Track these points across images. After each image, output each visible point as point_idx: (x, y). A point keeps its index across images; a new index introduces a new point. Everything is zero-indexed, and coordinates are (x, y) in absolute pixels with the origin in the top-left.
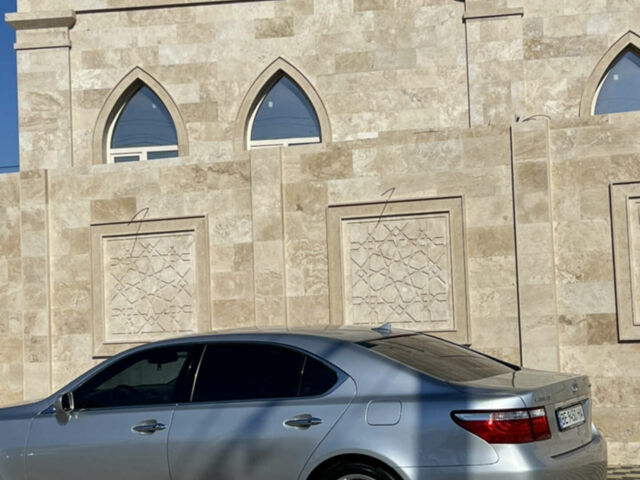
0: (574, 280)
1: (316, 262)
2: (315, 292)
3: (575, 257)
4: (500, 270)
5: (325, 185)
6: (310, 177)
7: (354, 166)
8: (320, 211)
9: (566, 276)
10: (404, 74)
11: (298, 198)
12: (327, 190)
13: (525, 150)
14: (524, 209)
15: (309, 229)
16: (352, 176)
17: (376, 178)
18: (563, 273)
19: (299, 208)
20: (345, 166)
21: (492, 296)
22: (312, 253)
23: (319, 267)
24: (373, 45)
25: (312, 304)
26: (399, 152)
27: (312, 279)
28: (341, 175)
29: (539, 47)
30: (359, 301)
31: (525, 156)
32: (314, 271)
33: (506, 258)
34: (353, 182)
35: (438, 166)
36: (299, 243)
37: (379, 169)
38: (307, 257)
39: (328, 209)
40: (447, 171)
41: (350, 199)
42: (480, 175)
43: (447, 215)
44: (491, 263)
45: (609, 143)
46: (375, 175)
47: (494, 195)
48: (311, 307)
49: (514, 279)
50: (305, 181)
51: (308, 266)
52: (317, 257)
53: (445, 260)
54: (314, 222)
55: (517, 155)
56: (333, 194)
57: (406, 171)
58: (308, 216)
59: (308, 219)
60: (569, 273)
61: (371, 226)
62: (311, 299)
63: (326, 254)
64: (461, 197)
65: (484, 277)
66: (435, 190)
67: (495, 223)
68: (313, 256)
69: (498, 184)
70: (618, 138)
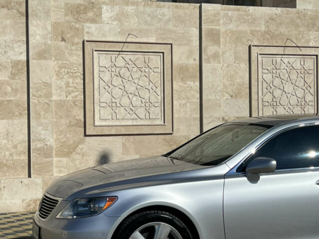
0: (229, 97)
1: (74, 77)
2: (73, 97)
3: (230, 85)
4: (191, 90)
5: (83, 26)
6: (72, 19)
7: (103, 16)
8: (77, 44)
9: (226, 95)
11: (63, 32)
12: (83, 29)
13: (209, 20)
14: (207, 55)
15: (70, 55)
16: (102, 23)
17: (118, 26)
18: (224, 93)
19: (63, 40)
20: (97, 15)
21: (185, 105)
22: (72, 71)
23: (77, 81)
25: (71, 105)
26: (133, 11)
27: (71, 89)
28: (93, 21)
30: (104, 105)
31: (209, 24)
32: (73, 83)
33: (194, 83)
34: (101, 27)
35: (157, 23)
36: (62, 64)
37: (120, 20)
38: (68, 73)
39: (86, 43)
40: (162, 27)
41: (100, 37)
42: (181, 32)
43: (162, 54)
44: (186, 86)
45: (249, 22)
46: (117, 24)
47: (189, 45)
48: (71, 107)
49: (198, 96)
50: (68, 22)
51: (69, 79)
52: (75, 74)
53: (159, 82)
54: (74, 50)
55: (205, 23)
56: (88, 33)
57: (137, 24)
58: (69, 46)
59: (69, 48)
60: (227, 93)
61: (113, 56)
62: (70, 102)
63: (82, 72)
64: (171, 44)
65: (182, 93)
66: (154, 39)
67: (189, 62)
68: (73, 73)
69: (191, 38)
70: (254, 21)
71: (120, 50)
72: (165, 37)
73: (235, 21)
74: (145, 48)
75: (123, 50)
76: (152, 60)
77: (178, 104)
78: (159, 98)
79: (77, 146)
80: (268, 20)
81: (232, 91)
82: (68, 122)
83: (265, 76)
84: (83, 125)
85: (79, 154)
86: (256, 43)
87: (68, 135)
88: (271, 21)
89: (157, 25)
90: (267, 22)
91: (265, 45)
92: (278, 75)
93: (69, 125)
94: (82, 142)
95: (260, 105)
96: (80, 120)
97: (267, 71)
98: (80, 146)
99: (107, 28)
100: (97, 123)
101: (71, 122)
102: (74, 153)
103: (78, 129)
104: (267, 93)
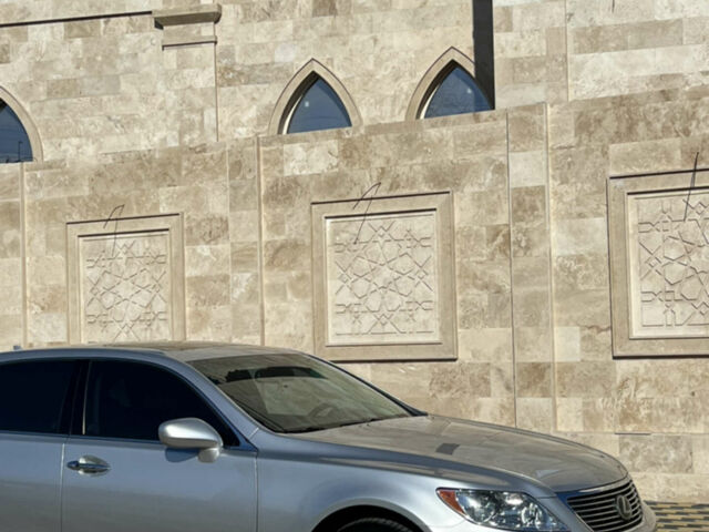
0: (40, 311)
3: (41, 290)
9: (34, 307)
10: (109, 100)
24: (82, 72)
29: (231, 75)
45: (66, 185)
60: (36, 304)
70: (73, 181)
73: (47, 185)
81: (43, 299)
86: (77, 218)
88: (98, 178)
90: (92, 180)
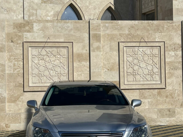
0: (107, 70)
1: (18, 61)
2: (17, 71)
3: (108, 64)
4: (84, 66)
5: (23, 34)
6: (17, 31)
7: (34, 28)
8: (20, 43)
9: (105, 69)
11: (12, 38)
12: (23, 36)
13: (94, 29)
14: (93, 47)
15: (16, 49)
16: (33, 32)
18: (104, 68)
19: (12, 42)
20: (31, 28)
21: (81, 75)
22: (17, 58)
23: (19, 63)
25: (16, 76)
26: (51, 26)
27: (16, 67)
28: (29, 31)
30: (35, 75)
31: (94, 31)
32: (17, 64)
33: (86, 63)
34: (33, 34)
35: (64, 31)
36: (11, 54)
37: (43, 31)
38: (15, 59)
39: (24, 43)
40: (67, 33)
41: (32, 40)
42: (79, 36)
43: (67, 48)
44: (81, 64)
45: (119, 29)
46: (42, 33)
47: (83, 43)
48: (16, 77)
49: (88, 70)
50: (15, 32)
51: (15, 62)
52: (19, 59)
53: (66, 62)
54: (18, 47)
55: (92, 30)
56: (26, 38)
57: (53, 32)
58: (15, 45)
59: (15, 46)
60: (106, 68)
61: (40, 50)
62: (16, 74)
63: (22, 58)
64: (72, 42)
65: (79, 68)
66: (63, 40)
67: (83, 51)
68: (17, 59)
69: (84, 39)
70: (121, 28)
71: (43, 46)
72: (69, 38)
73: (110, 29)
74: (57, 45)
75: (45, 46)
76: (62, 51)
77: (77, 75)
78: (66, 71)
79: (20, 97)
80: (130, 28)
81: (109, 67)
82: (15, 84)
83: (128, 58)
84: (23, 86)
85: (20, 101)
86: (123, 41)
87: (14, 92)
88: (132, 28)
89: (65, 32)
90: (129, 28)
91: (128, 41)
92: (136, 58)
93: (15, 86)
94: (22, 95)
95: (125, 75)
96: (21, 83)
97: (129, 56)
98: (21, 97)
99: (36, 35)
100: (30, 85)
101: (16, 84)
102: (18, 101)
103: (20, 88)
104: (129, 68)
